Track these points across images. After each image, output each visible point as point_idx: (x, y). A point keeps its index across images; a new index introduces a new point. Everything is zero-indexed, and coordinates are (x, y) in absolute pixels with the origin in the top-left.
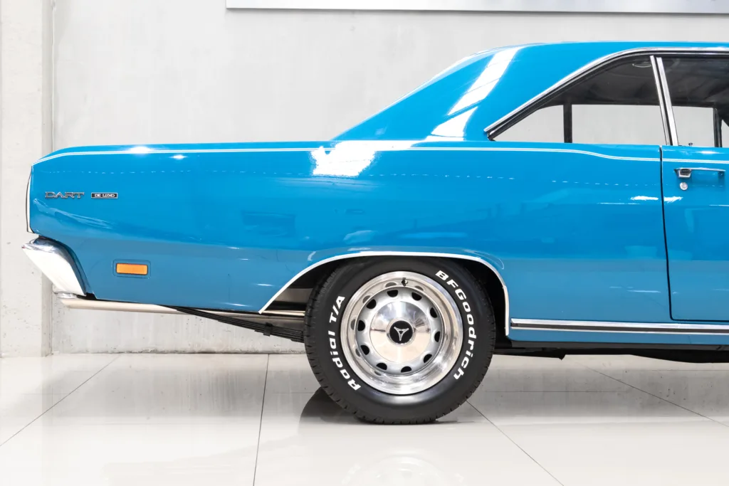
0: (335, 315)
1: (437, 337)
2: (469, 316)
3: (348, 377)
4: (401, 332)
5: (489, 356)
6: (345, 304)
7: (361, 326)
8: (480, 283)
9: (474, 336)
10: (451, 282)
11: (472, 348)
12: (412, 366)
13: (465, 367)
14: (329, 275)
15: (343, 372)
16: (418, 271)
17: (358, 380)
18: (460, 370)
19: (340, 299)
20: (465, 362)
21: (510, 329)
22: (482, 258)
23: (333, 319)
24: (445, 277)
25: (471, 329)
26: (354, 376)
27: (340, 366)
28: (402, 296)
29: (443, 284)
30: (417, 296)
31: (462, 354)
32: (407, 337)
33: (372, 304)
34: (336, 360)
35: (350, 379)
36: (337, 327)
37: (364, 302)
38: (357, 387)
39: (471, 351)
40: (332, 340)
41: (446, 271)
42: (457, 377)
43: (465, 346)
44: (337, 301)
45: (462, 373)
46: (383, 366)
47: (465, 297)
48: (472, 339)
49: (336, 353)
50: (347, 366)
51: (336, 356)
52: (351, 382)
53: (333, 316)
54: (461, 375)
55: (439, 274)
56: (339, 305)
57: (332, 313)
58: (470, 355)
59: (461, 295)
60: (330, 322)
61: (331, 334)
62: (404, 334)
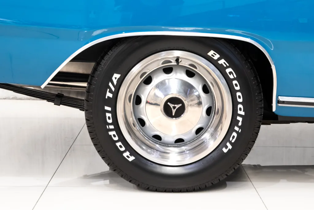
0: (111, 91)
1: (209, 111)
2: (239, 94)
3: (123, 149)
4: (174, 108)
5: (257, 132)
6: (120, 82)
7: (138, 100)
8: (249, 62)
9: (242, 113)
10: (222, 62)
11: (240, 124)
12: (185, 138)
13: (233, 141)
14: (106, 53)
15: (118, 144)
16: (190, 49)
17: (133, 152)
18: (228, 144)
19: (116, 76)
20: (234, 137)
21: (277, 106)
22: (252, 38)
23: (109, 95)
24: (217, 56)
25: (240, 106)
26: (128, 148)
27: (116, 139)
28: (176, 73)
29: (214, 63)
30: (190, 74)
31: (231, 130)
32: (180, 112)
33: (148, 81)
34: (111, 133)
35: (125, 151)
36: (113, 102)
37: (141, 77)
38: (132, 158)
39: (239, 127)
40: (108, 115)
41: (217, 51)
42: (225, 150)
43: (234, 122)
44: (113, 78)
45: (230, 147)
46: (158, 138)
47: (235, 76)
48: (240, 116)
49: (112, 127)
50: (122, 139)
51: (112, 130)
52: (127, 154)
53: (109, 92)
54: (229, 149)
55: (211, 53)
56: (115, 82)
57: (108, 90)
58: (238, 131)
59: (232, 74)
60: (106, 97)
61: (107, 108)
62: (177, 109)
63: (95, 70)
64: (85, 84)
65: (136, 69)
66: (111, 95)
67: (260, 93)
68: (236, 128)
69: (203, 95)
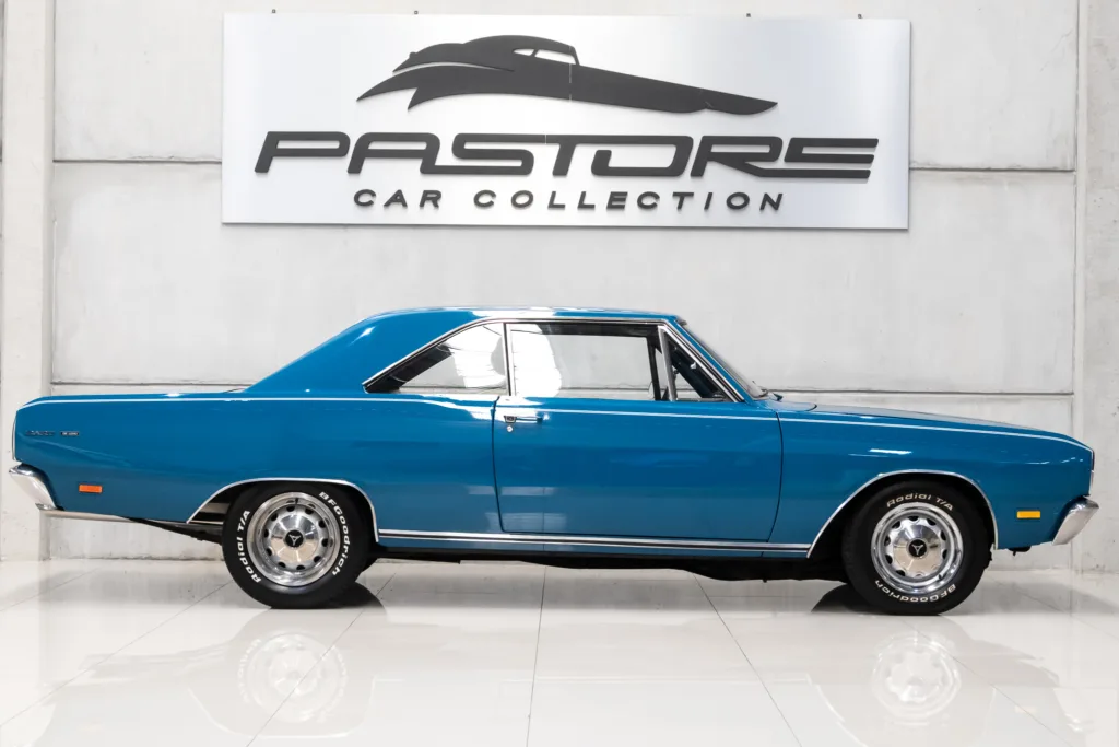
0: (242, 525)
1: (324, 543)
2: (345, 527)
3: (252, 572)
4: (294, 539)
6: (250, 517)
7: (266, 534)
9: (348, 542)
10: (331, 501)
11: (346, 552)
12: (305, 565)
13: (341, 565)
15: (248, 568)
16: (306, 492)
17: (260, 575)
18: (337, 568)
19: (246, 514)
20: (341, 562)
21: (379, 537)
22: (354, 483)
23: (240, 528)
24: (326, 497)
25: (346, 537)
26: (256, 571)
27: (246, 563)
28: (297, 511)
29: (325, 502)
30: (309, 511)
31: (339, 556)
32: (299, 543)
33: (274, 517)
34: (242, 559)
35: (253, 574)
36: (244, 534)
37: (269, 513)
38: (258, 580)
39: (346, 554)
40: (240, 544)
41: (327, 493)
42: (334, 573)
43: (342, 550)
44: (244, 515)
45: (338, 570)
46: (282, 564)
47: (342, 513)
48: (346, 545)
49: (243, 554)
50: (251, 564)
51: (242, 556)
52: (254, 577)
54: (337, 572)
55: (322, 494)
56: (246, 517)
57: (240, 524)
58: (345, 557)
60: (239, 530)
61: (239, 539)
62: (296, 540)
63: (230, 509)
64: (221, 523)
65: (264, 506)
66: (242, 528)
69: (319, 529)
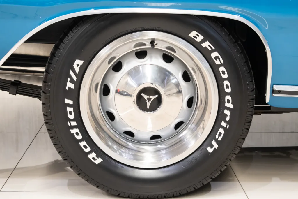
0: (72, 81)
2: (226, 83)
3: (88, 149)
4: (149, 99)
5: (247, 127)
6: (84, 69)
8: (239, 45)
9: (230, 105)
10: (206, 44)
11: (228, 119)
12: (162, 134)
13: (220, 139)
14: (66, 35)
15: (82, 144)
16: (168, 30)
17: (100, 153)
18: (214, 143)
19: (78, 63)
20: (220, 134)
21: (271, 96)
22: (242, 16)
23: (70, 85)
24: (200, 38)
25: (228, 97)
26: (95, 148)
27: (80, 137)
28: (151, 57)
29: (197, 46)
31: (216, 125)
32: (156, 105)
33: (117, 67)
34: (74, 131)
35: (90, 152)
36: (75, 94)
37: (109, 63)
38: (98, 161)
39: (227, 123)
40: (69, 109)
41: (201, 31)
42: (210, 150)
43: (220, 116)
44: (75, 65)
46: (130, 134)
47: (222, 62)
48: (228, 109)
49: (74, 124)
50: (87, 137)
51: (74, 127)
52: (92, 156)
53: (70, 82)
54: (215, 148)
55: (193, 34)
56: (77, 69)
57: (69, 79)
58: (225, 127)
59: (218, 60)
60: (67, 89)
61: (68, 101)
62: (152, 101)
66: (72, 86)
67: (252, 81)
68: (224, 124)
69: (183, 83)
